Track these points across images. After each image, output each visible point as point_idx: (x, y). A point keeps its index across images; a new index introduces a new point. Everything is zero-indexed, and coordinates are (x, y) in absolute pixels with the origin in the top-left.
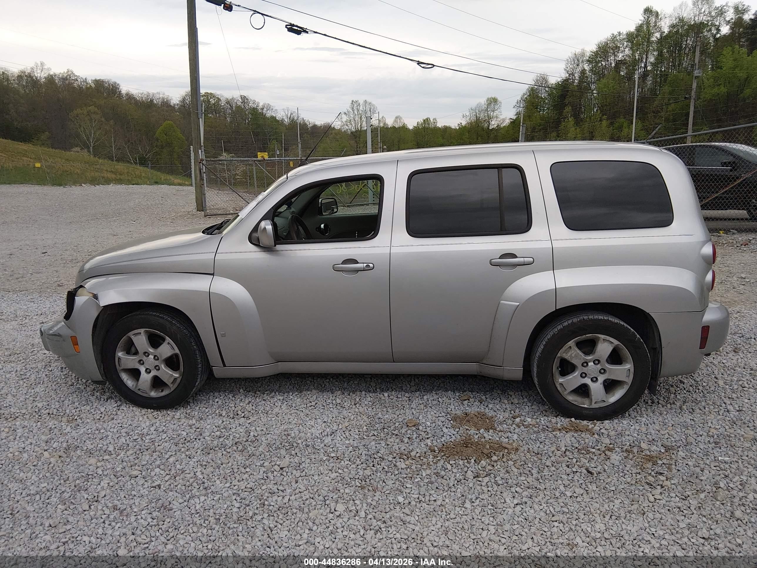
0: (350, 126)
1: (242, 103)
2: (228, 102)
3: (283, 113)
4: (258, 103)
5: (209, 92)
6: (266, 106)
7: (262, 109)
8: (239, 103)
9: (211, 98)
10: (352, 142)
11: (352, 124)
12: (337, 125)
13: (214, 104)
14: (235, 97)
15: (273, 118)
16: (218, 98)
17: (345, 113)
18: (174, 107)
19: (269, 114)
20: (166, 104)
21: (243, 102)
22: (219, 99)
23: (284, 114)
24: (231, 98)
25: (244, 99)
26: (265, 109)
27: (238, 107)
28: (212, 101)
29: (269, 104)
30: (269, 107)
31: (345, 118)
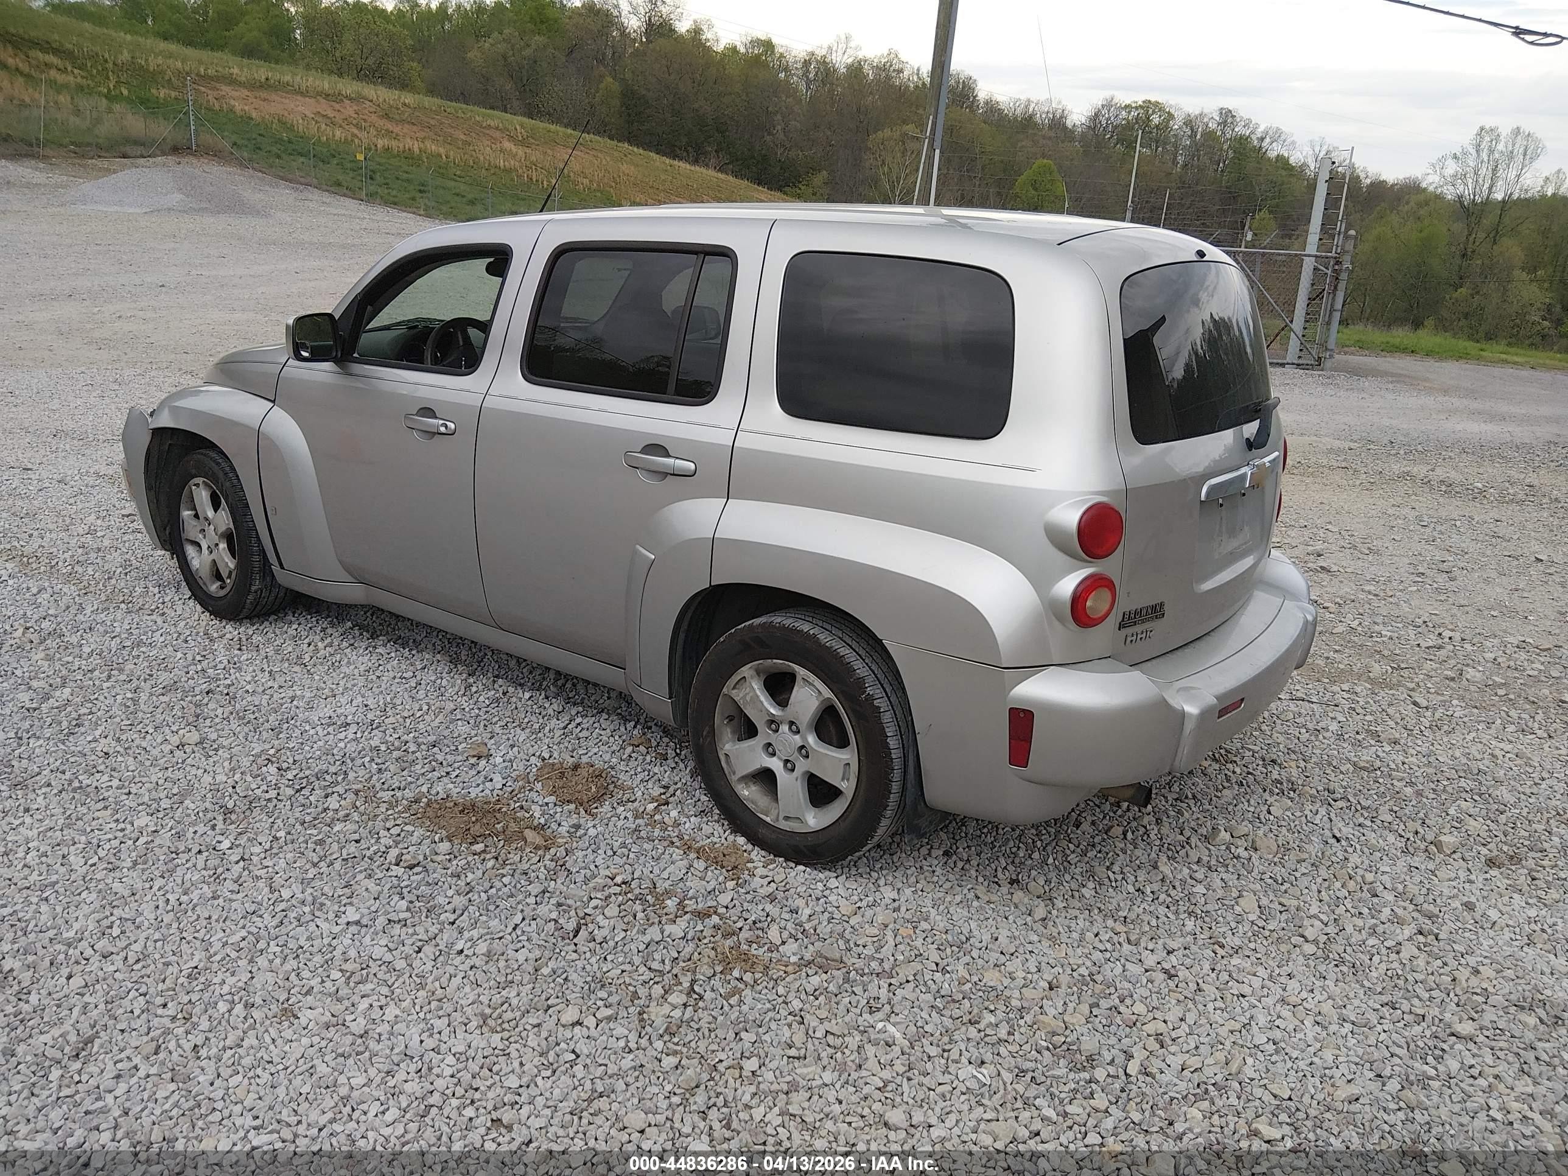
0: (1461, 188)
1: (1219, 124)
2: (1189, 122)
3: (1307, 150)
4: (1257, 125)
5: (1153, 100)
6: (1271, 133)
7: (1262, 139)
8: (1212, 125)
9: (1154, 112)
10: (1459, 227)
11: (1466, 185)
12: (1431, 181)
13: (1157, 126)
14: (1206, 111)
15: (1282, 162)
16: (1169, 113)
17: (1455, 157)
18: (1072, 132)
19: (1274, 151)
20: (1058, 124)
21: (1224, 123)
22: (1171, 116)
23: (1311, 152)
24: (1197, 113)
25: (1227, 117)
26: (1268, 140)
27: (1209, 135)
28: (1156, 119)
29: (1278, 129)
30: (1277, 135)
31: (1451, 168)
